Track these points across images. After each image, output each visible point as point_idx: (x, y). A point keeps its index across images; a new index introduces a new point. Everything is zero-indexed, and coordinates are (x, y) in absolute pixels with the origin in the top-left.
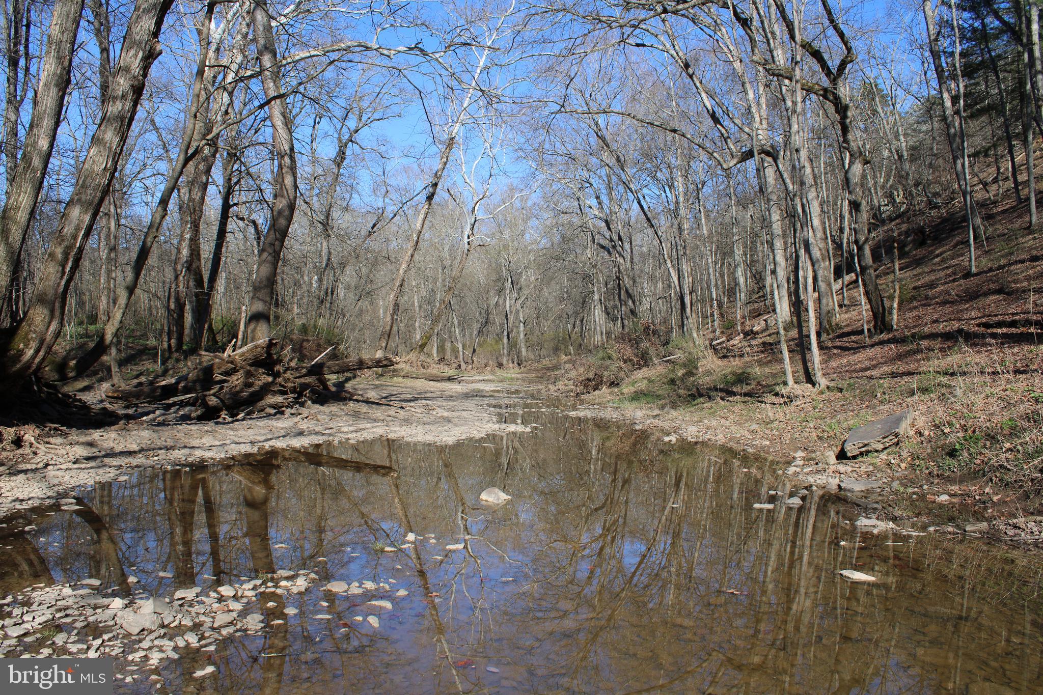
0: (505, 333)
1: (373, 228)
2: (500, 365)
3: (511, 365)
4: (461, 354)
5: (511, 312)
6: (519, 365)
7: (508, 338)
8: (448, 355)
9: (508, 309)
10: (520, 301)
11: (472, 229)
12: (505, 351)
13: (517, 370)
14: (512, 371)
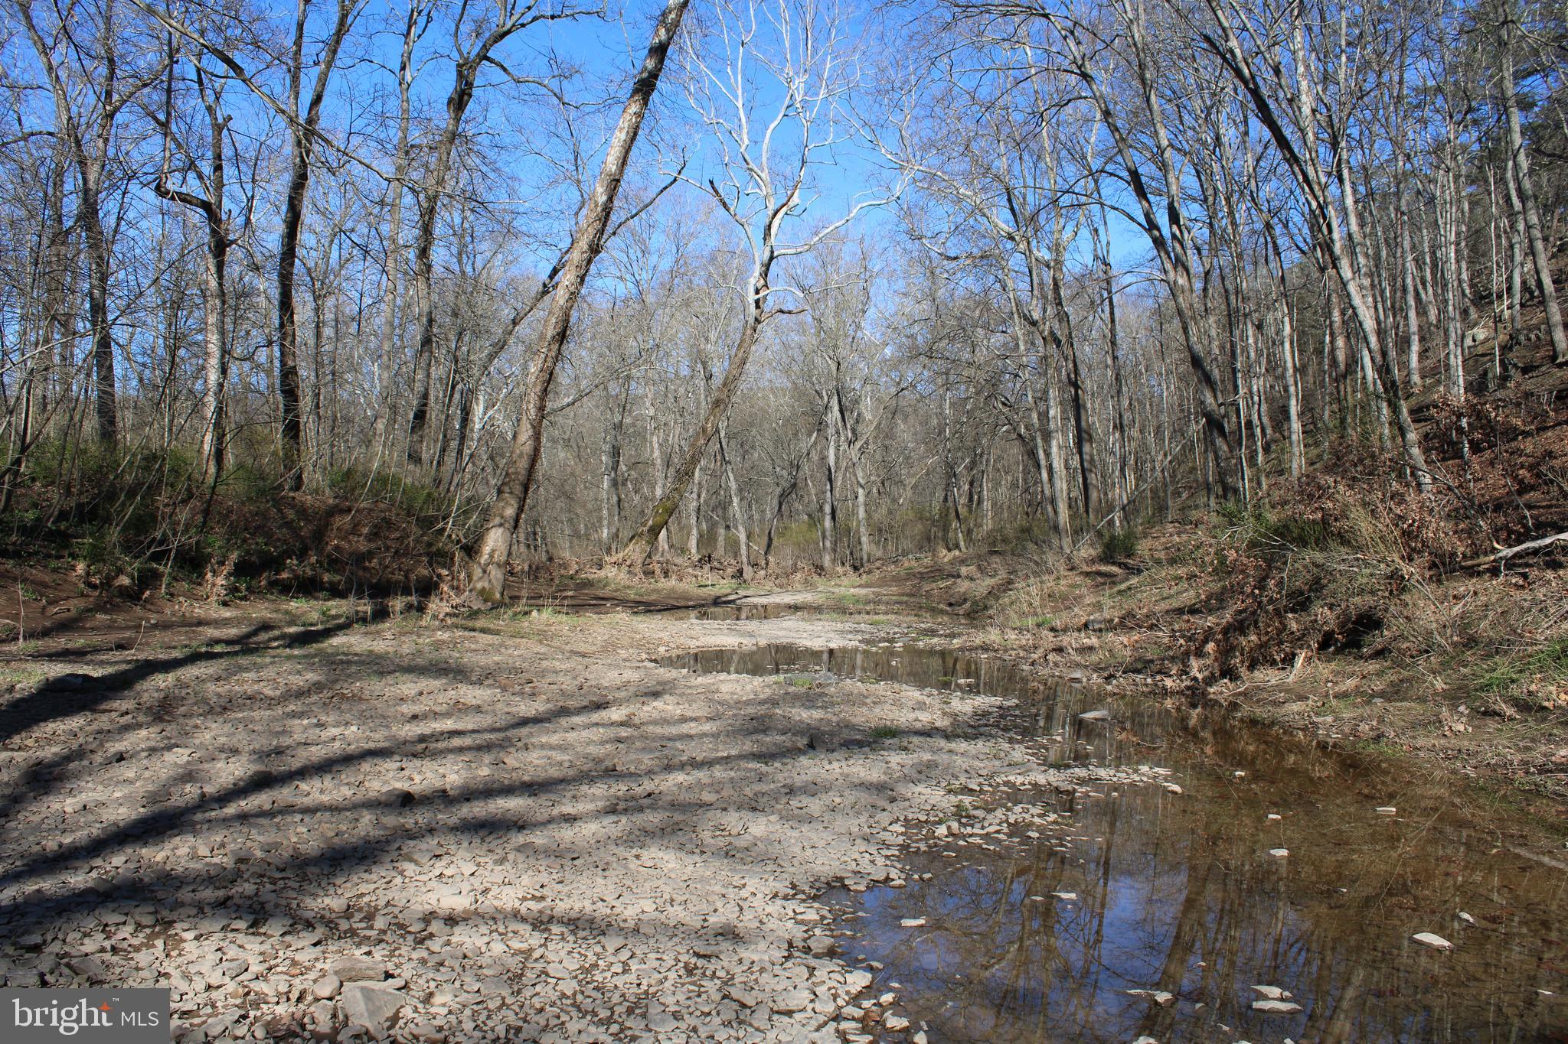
0: (827, 509)
1: (551, 277)
2: (819, 569)
3: (839, 569)
4: (743, 548)
5: (838, 468)
6: (856, 568)
7: (833, 518)
8: (720, 551)
9: (832, 462)
10: (858, 445)
11: (765, 274)
12: (828, 544)
13: (853, 577)
14: (845, 581)
